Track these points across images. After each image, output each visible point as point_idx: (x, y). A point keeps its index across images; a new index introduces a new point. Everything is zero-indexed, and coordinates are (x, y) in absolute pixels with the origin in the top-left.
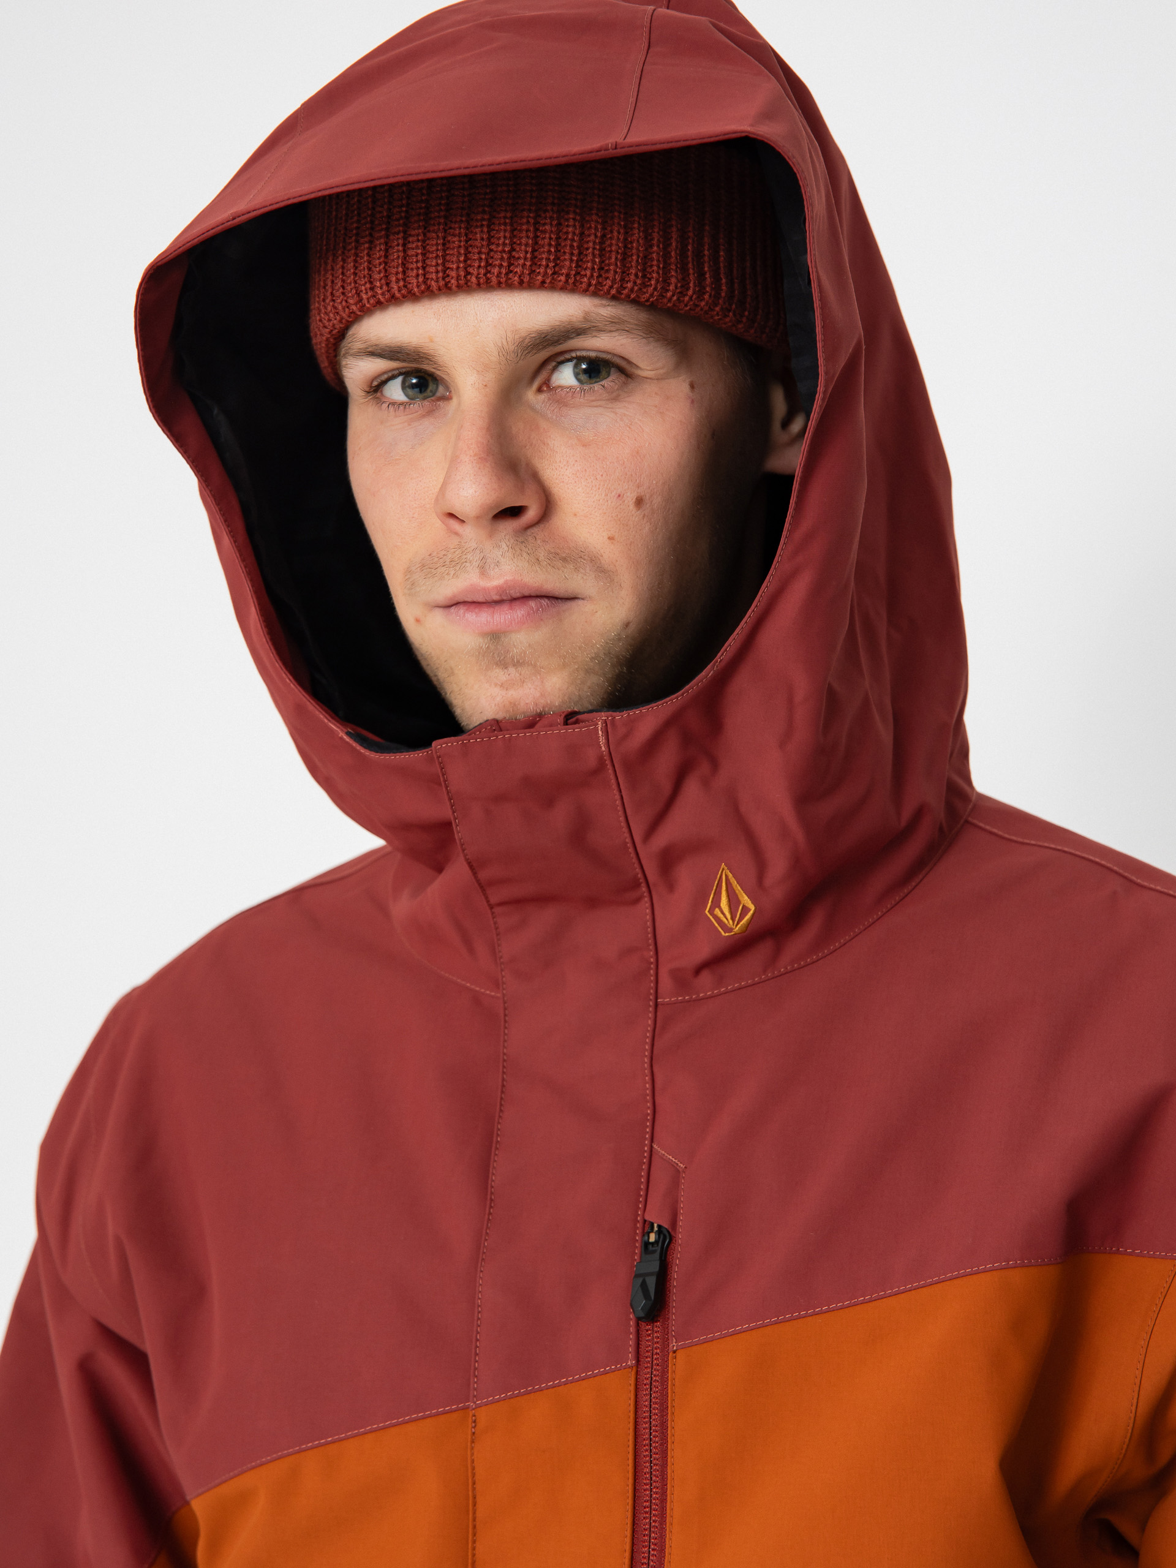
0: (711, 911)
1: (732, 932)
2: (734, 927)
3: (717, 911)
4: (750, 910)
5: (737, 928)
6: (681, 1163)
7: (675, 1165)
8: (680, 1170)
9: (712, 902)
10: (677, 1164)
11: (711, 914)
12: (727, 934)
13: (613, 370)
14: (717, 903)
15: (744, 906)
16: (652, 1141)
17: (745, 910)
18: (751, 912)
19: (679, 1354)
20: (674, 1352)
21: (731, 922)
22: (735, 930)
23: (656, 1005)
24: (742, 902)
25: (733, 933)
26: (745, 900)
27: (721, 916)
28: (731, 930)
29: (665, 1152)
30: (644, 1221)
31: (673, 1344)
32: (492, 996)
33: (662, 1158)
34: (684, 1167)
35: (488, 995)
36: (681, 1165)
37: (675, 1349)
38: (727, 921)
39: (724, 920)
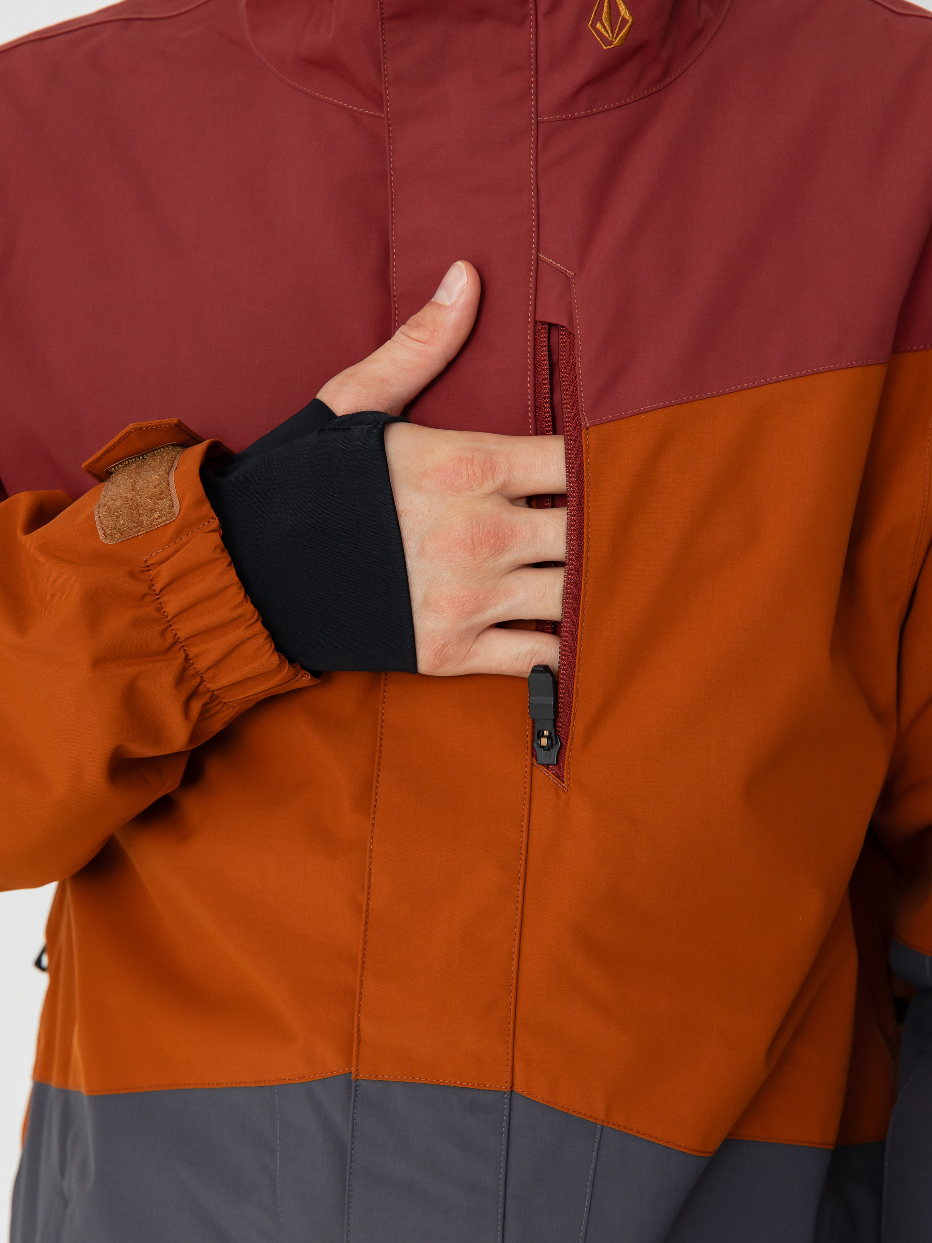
0: (594, 25)
1: (612, 44)
2: (614, 40)
3: (599, 26)
4: (628, 21)
5: (616, 41)
6: (569, 270)
7: (565, 272)
8: (570, 277)
9: (595, 15)
10: (566, 272)
11: (593, 29)
12: (607, 48)
14: (598, 18)
15: (623, 19)
16: (538, 251)
17: (625, 21)
18: (629, 23)
19: (591, 429)
20: (587, 429)
21: (611, 35)
22: (615, 43)
23: (538, 123)
24: (622, 14)
25: (612, 46)
26: (625, 12)
27: (603, 30)
28: (611, 43)
29: (553, 260)
30: (535, 322)
31: (586, 422)
32: (371, 115)
33: (550, 265)
34: (573, 274)
35: (366, 114)
36: (570, 272)
37: (588, 425)
38: (608, 35)
39: (607, 35)
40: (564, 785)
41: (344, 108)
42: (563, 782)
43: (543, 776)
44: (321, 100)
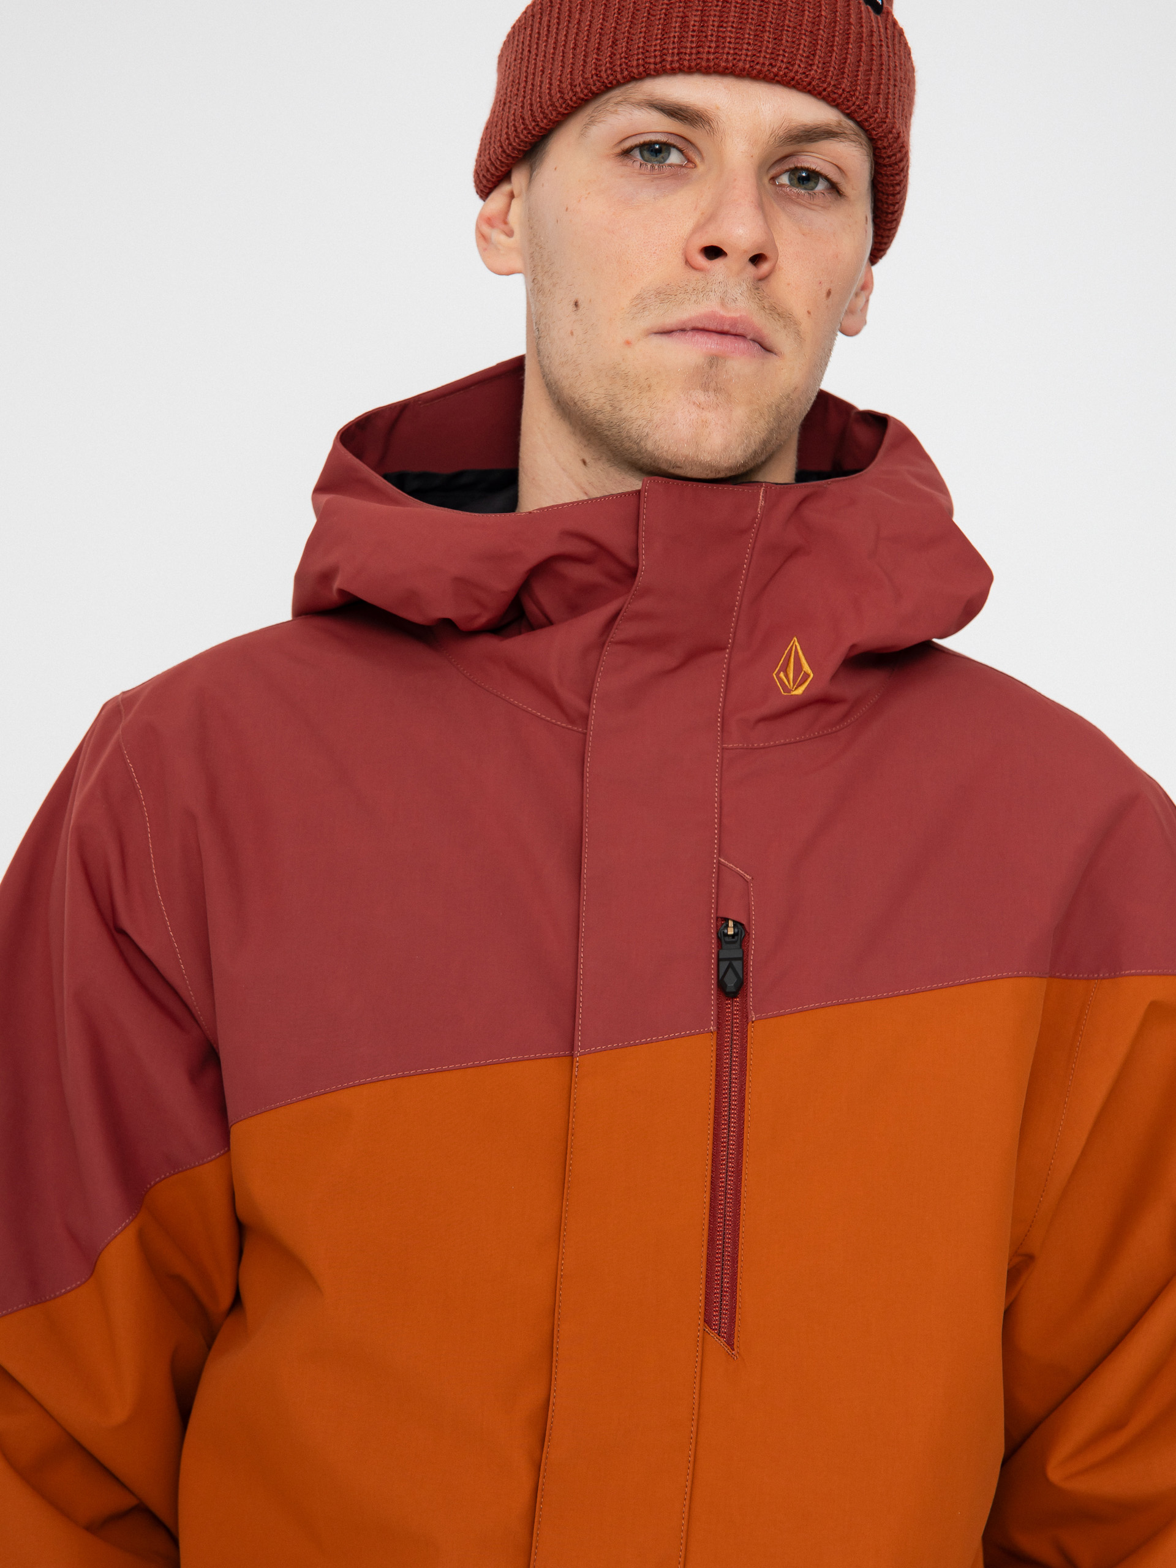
0: (778, 675)
1: (790, 693)
2: (793, 689)
3: (782, 675)
4: (810, 676)
5: (796, 691)
6: (747, 874)
7: (744, 876)
8: (747, 883)
9: (781, 667)
11: (778, 679)
12: (785, 694)
13: (821, 180)
14: (785, 669)
15: (805, 673)
16: (719, 856)
17: (807, 676)
18: (810, 680)
19: (757, 1023)
20: (753, 1022)
21: (792, 684)
22: (794, 692)
23: (723, 749)
24: (804, 669)
25: (792, 695)
26: (806, 668)
27: (785, 679)
28: (789, 691)
29: (733, 865)
30: (717, 918)
31: (753, 1016)
32: (563, 727)
33: (730, 869)
34: (751, 878)
35: (558, 725)
36: (748, 877)
37: (754, 1019)
38: (790, 686)
39: (787, 683)
40: (733, 1352)
41: (538, 717)
42: (733, 1350)
43: (716, 1343)
44: (515, 706)
